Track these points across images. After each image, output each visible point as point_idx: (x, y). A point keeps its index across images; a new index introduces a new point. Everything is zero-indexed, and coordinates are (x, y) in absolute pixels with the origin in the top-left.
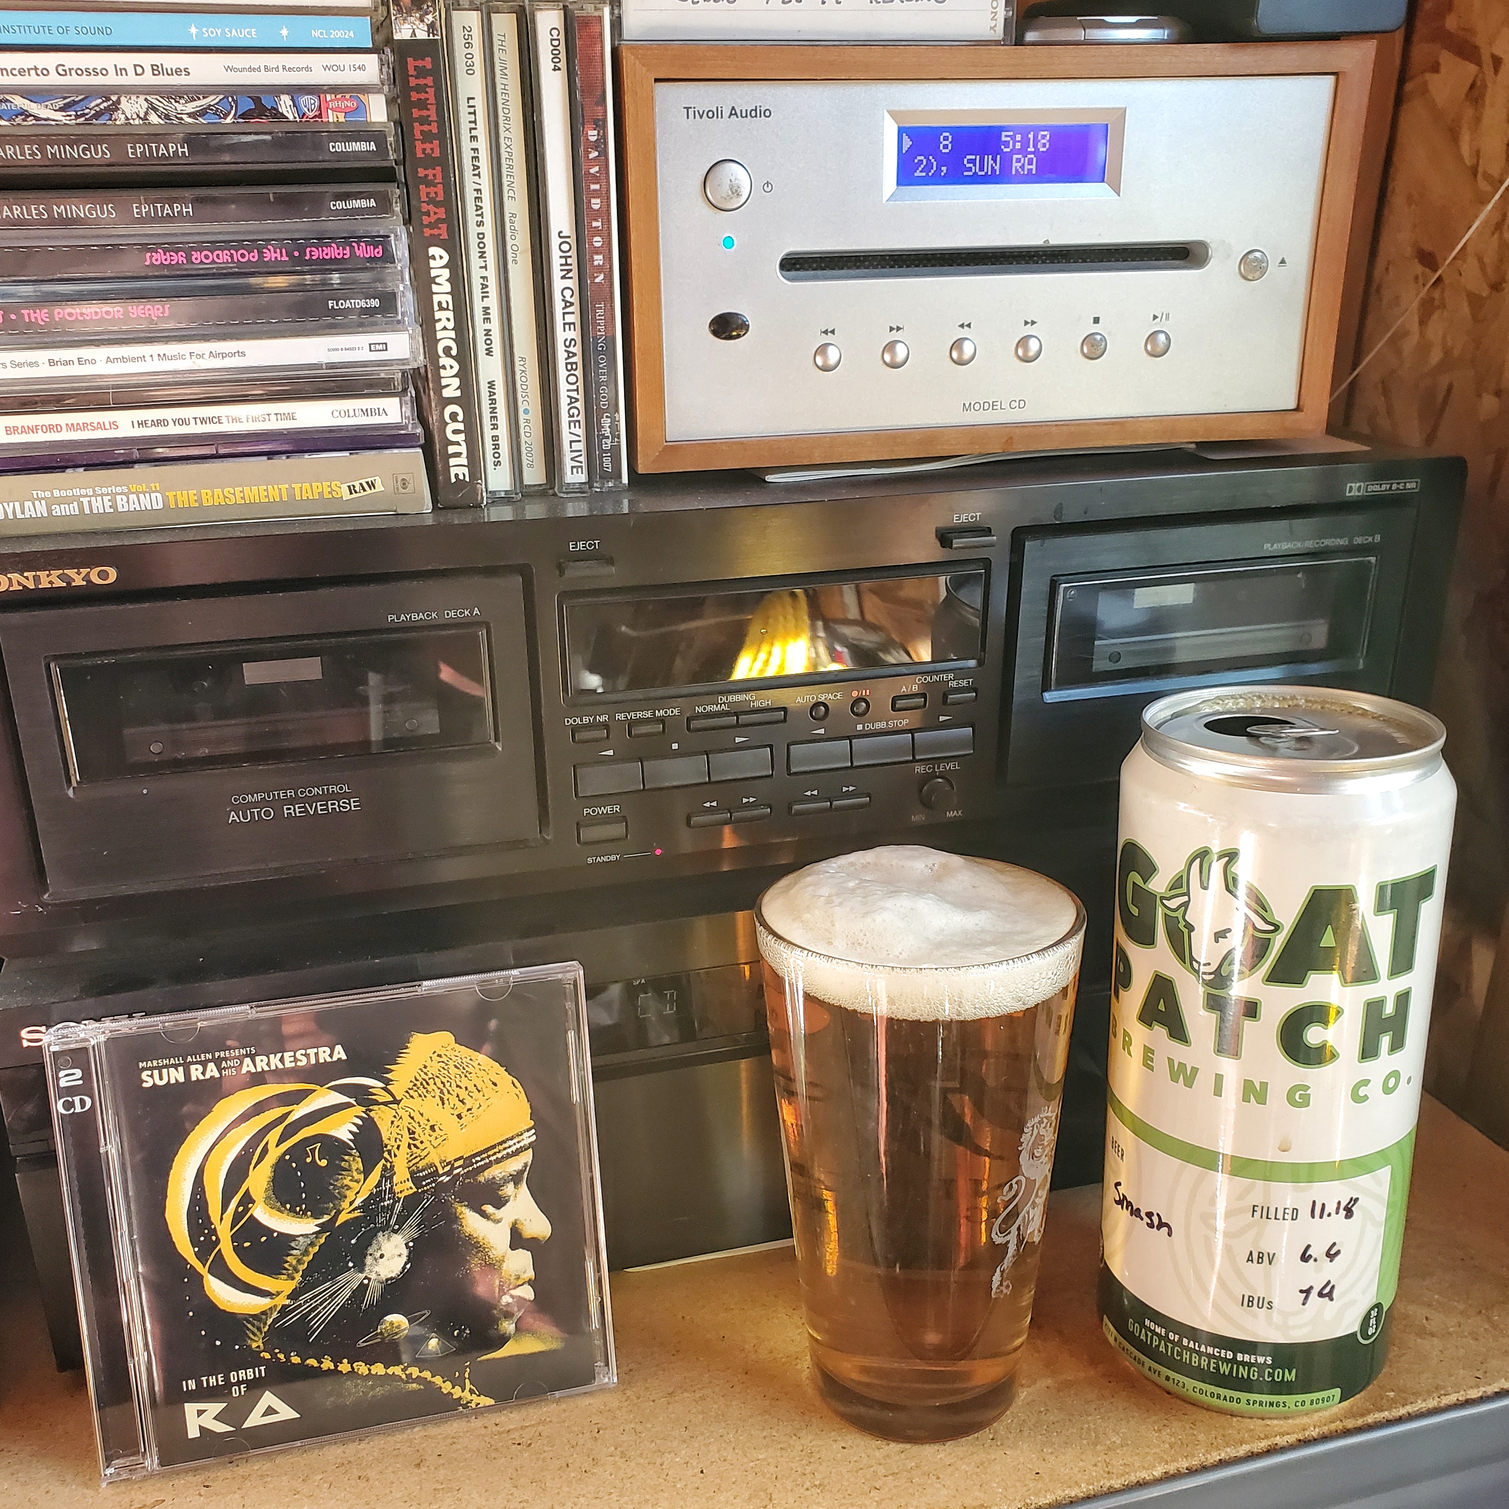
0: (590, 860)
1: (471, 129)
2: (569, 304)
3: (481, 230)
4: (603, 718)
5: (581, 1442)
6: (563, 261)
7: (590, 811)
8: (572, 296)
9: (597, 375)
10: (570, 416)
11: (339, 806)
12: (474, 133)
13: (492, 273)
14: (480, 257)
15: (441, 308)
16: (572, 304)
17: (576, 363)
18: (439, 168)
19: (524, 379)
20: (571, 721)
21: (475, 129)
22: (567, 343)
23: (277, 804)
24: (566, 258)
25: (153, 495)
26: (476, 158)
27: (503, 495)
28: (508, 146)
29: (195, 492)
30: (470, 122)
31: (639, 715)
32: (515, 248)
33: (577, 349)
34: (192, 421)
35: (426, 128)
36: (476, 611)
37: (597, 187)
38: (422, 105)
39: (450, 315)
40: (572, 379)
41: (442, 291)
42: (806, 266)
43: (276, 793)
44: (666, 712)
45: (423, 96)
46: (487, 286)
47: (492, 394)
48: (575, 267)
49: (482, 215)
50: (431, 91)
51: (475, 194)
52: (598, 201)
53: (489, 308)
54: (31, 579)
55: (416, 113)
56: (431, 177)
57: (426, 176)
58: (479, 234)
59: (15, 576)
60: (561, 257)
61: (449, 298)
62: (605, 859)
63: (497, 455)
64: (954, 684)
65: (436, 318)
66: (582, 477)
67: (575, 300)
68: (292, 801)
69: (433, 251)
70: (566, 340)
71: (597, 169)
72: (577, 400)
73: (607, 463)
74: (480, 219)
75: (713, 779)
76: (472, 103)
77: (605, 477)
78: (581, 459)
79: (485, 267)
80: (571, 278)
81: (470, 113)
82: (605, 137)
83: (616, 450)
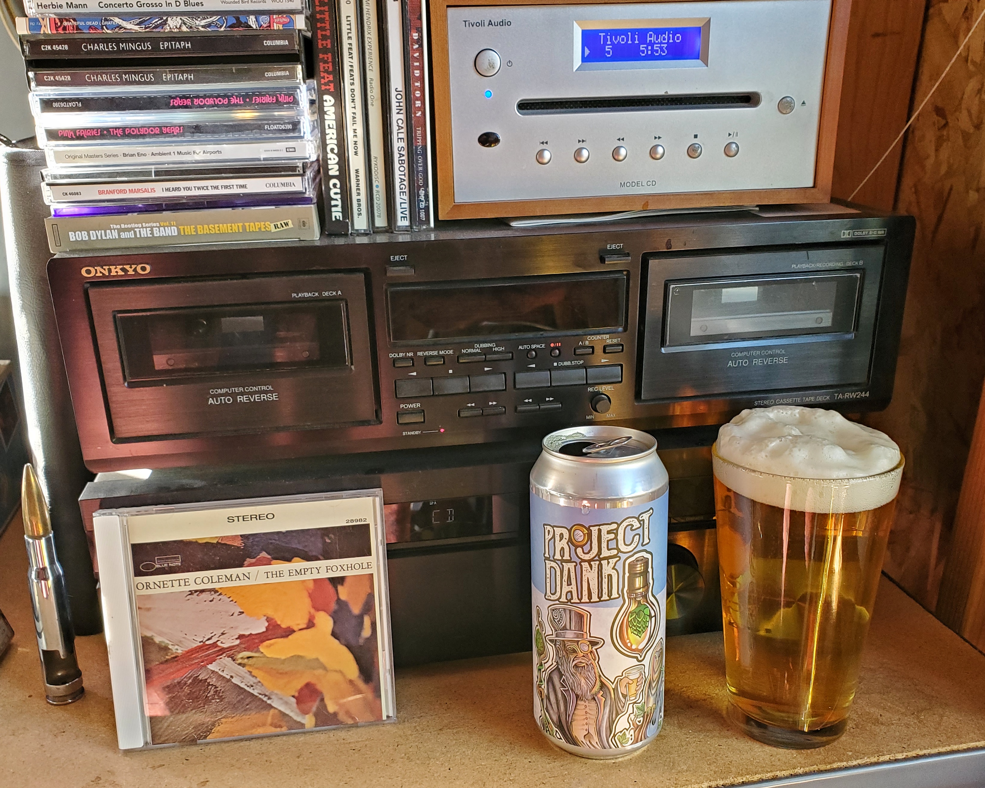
0: (404, 434)
1: (348, 33)
2: (400, 128)
3: (352, 87)
4: (411, 354)
5: (387, 750)
6: (398, 104)
7: (404, 406)
8: (402, 124)
9: (417, 167)
10: (401, 189)
11: (267, 397)
12: (350, 35)
13: (359, 111)
14: (352, 102)
15: (330, 128)
16: (402, 128)
17: (404, 160)
18: (330, 54)
19: (376, 169)
20: (393, 355)
21: (350, 33)
22: (400, 149)
23: (234, 395)
24: (399, 102)
25: (172, 228)
26: (350, 49)
27: (363, 232)
28: (370, 42)
29: (194, 226)
30: (348, 29)
31: (431, 353)
32: (372, 97)
33: (404, 152)
34: (193, 188)
35: (324, 33)
36: (339, 293)
37: (417, 64)
38: (322, 20)
39: (334, 131)
40: (402, 169)
41: (330, 118)
42: (533, 107)
43: (233, 389)
44: (445, 352)
45: (322, 16)
46: (355, 118)
47: (357, 176)
48: (404, 108)
49: (353, 79)
50: (327, 13)
51: (350, 68)
52: (418, 71)
53: (356, 130)
54: (107, 270)
55: (319, 25)
56: (326, 59)
57: (324, 58)
58: (351, 89)
59: (99, 269)
60: (397, 102)
61: (334, 123)
62: (413, 433)
63: (359, 210)
64: (609, 342)
65: (327, 133)
66: (406, 223)
67: (404, 125)
68: (242, 394)
69: (326, 97)
70: (399, 147)
71: (418, 54)
72: (404, 180)
73: (423, 215)
74: (352, 81)
75: (472, 390)
76: (349, 19)
77: (421, 222)
78: (407, 213)
79: (355, 108)
80: (402, 114)
81: (348, 24)
82: (421, 37)
83: (427, 209)
